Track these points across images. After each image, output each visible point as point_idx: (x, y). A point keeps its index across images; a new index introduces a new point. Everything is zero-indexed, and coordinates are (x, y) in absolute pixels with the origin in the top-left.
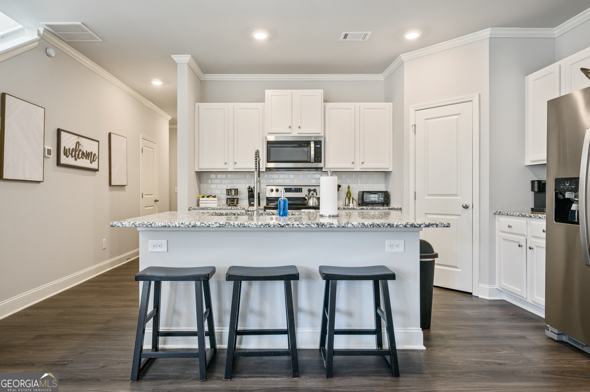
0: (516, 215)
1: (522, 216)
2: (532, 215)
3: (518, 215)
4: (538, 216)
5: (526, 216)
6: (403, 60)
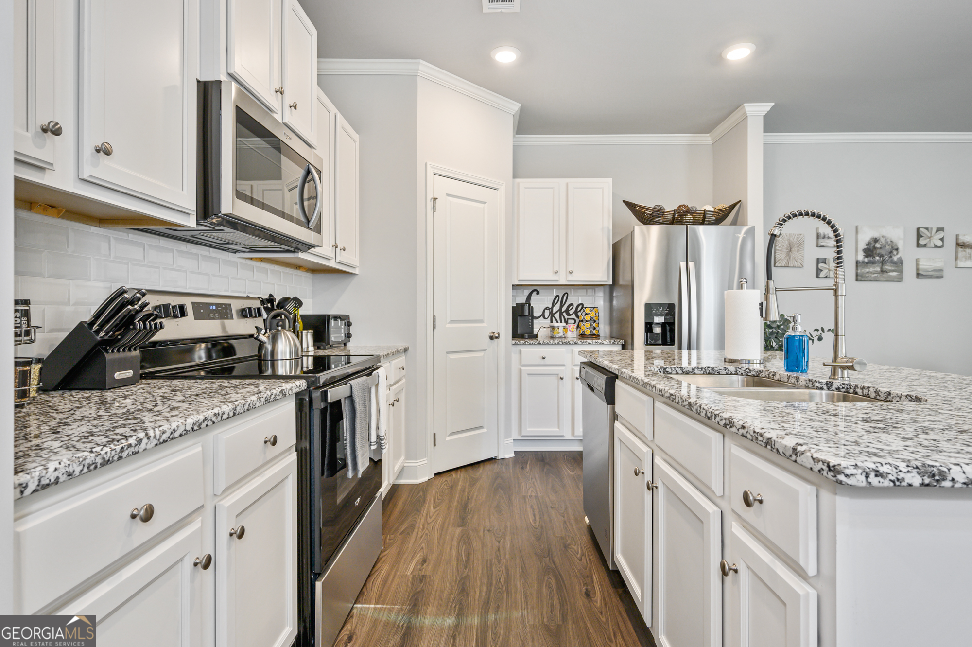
0: (553, 343)
1: (563, 344)
2: (579, 342)
3: (557, 343)
4: (586, 342)
5: (570, 344)
6: (418, 72)
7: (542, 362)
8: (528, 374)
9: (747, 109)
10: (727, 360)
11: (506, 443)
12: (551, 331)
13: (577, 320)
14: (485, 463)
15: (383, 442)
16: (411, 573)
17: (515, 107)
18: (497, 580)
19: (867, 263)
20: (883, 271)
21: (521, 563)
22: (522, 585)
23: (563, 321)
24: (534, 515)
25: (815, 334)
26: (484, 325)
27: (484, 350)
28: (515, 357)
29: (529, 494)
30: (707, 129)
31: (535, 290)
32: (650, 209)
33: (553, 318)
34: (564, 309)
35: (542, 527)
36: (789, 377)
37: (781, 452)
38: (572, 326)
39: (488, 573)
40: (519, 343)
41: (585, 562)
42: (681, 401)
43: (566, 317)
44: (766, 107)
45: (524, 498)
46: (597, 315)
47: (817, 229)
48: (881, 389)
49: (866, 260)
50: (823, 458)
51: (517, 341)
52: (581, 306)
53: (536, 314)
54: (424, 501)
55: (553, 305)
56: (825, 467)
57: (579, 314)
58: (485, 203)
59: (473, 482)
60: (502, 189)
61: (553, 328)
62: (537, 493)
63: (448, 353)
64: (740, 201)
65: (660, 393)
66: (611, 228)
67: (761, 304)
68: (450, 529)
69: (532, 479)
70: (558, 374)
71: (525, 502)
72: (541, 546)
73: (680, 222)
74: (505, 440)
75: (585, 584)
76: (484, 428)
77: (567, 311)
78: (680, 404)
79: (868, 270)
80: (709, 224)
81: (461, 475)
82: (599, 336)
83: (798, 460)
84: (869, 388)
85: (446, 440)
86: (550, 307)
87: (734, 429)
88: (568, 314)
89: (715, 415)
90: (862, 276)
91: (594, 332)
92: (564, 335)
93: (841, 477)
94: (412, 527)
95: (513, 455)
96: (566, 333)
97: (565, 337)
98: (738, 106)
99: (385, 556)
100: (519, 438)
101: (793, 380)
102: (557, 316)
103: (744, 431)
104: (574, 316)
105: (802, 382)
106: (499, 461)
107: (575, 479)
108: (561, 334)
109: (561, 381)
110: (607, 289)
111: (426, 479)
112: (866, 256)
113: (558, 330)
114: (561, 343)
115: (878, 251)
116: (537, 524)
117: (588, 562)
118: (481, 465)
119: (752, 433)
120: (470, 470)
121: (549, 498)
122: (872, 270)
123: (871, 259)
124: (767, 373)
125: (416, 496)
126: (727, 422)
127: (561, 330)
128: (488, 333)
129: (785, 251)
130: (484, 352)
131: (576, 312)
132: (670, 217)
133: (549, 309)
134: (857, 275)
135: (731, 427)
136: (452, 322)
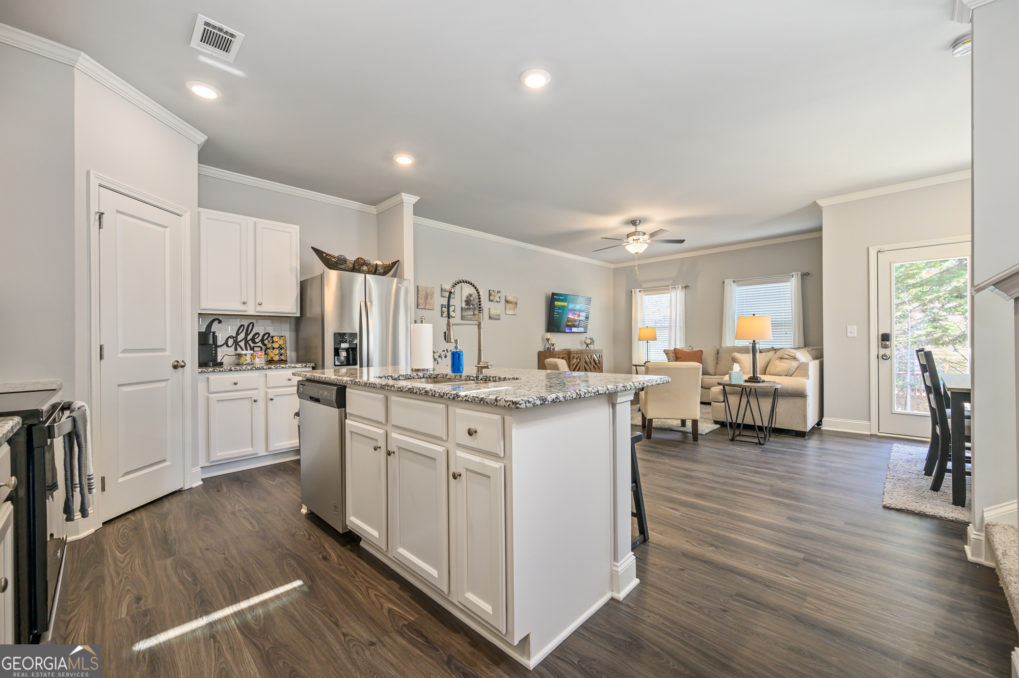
0: (241, 370)
1: (252, 369)
2: (272, 367)
3: (249, 369)
4: (280, 366)
5: (263, 369)
6: (76, 64)
7: (234, 387)
8: (217, 401)
9: (403, 197)
10: (414, 370)
11: (193, 472)
12: (236, 358)
13: (264, 348)
14: (169, 497)
15: (92, 481)
16: (127, 615)
17: (202, 138)
18: (237, 581)
19: (467, 309)
20: (474, 315)
21: (255, 560)
22: (264, 574)
23: (249, 348)
24: (251, 523)
25: (443, 353)
26: (167, 353)
27: (167, 380)
28: (202, 386)
29: (237, 509)
30: (374, 203)
31: (217, 319)
32: (335, 258)
33: (238, 346)
34: (249, 337)
35: (263, 529)
36: (455, 376)
37: (489, 403)
38: (260, 353)
39: (224, 580)
40: (206, 371)
41: (314, 540)
42: (418, 391)
43: (252, 345)
44: (415, 199)
45: (233, 513)
46: (285, 342)
47: (441, 285)
48: (501, 377)
49: (466, 307)
50: (509, 399)
51: (204, 369)
52: (267, 335)
53: (219, 343)
54: (102, 552)
55: (238, 334)
56: (511, 403)
57: (266, 342)
58: (166, 227)
59: (164, 517)
60: (187, 217)
61: (240, 355)
62: (245, 506)
63: (119, 385)
64: (399, 261)
65: (399, 389)
66: (299, 268)
67: (445, 333)
68: (157, 563)
69: (233, 497)
70: (251, 398)
71: (237, 516)
72: (269, 542)
73: (359, 271)
74: (193, 469)
75: (320, 553)
76: (166, 461)
77: (253, 340)
78: (418, 393)
79: (467, 313)
80: (379, 275)
81: (143, 514)
82: (286, 361)
83: (498, 404)
84: (496, 377)
85: (119, 482)
86: (234, 335)
87: (460, 399)
88: (254, 342)
89: (447, 394)
90: (464, 317)
91: (283, 358)
92: (251, 361)
93: (518, 406)
94: (101, 579)
95: (202, 483)
96: (254, 359)
97: (252, 364)
98: (397, 193)
99: (74, 616)
100: (208, 464)
101: (458, 377)
102: (242, 344)
103: (467, 398)
104: (260, 344)
105: (463, 378)
106: (186, 491)
107: (279, 486)
108: (249, 361)
109: (254, 404)
110: (293, 321)
111: (92, 530)
112: (466, 305)
113: (245, 357)
114: (254, 369)
115: (472, 302)
116: (257, 528)
117: (317, 539)
118: (164, 500)
119: (472, 398)
120: (152, 508)
121: (260, 506)
122: (469, 313)
123: (468, 306)
124: (442, 375)
125: (85, 551)
126: (455, 396)
127: (248, 358)
128: (171, 362)
129: (424, 298)
130: (166, 382)
131: (262, 341)
132: (351, 266)
133: (233, 338)
134: (462, 316)
135: (458, 398)
136: (125, 351)
